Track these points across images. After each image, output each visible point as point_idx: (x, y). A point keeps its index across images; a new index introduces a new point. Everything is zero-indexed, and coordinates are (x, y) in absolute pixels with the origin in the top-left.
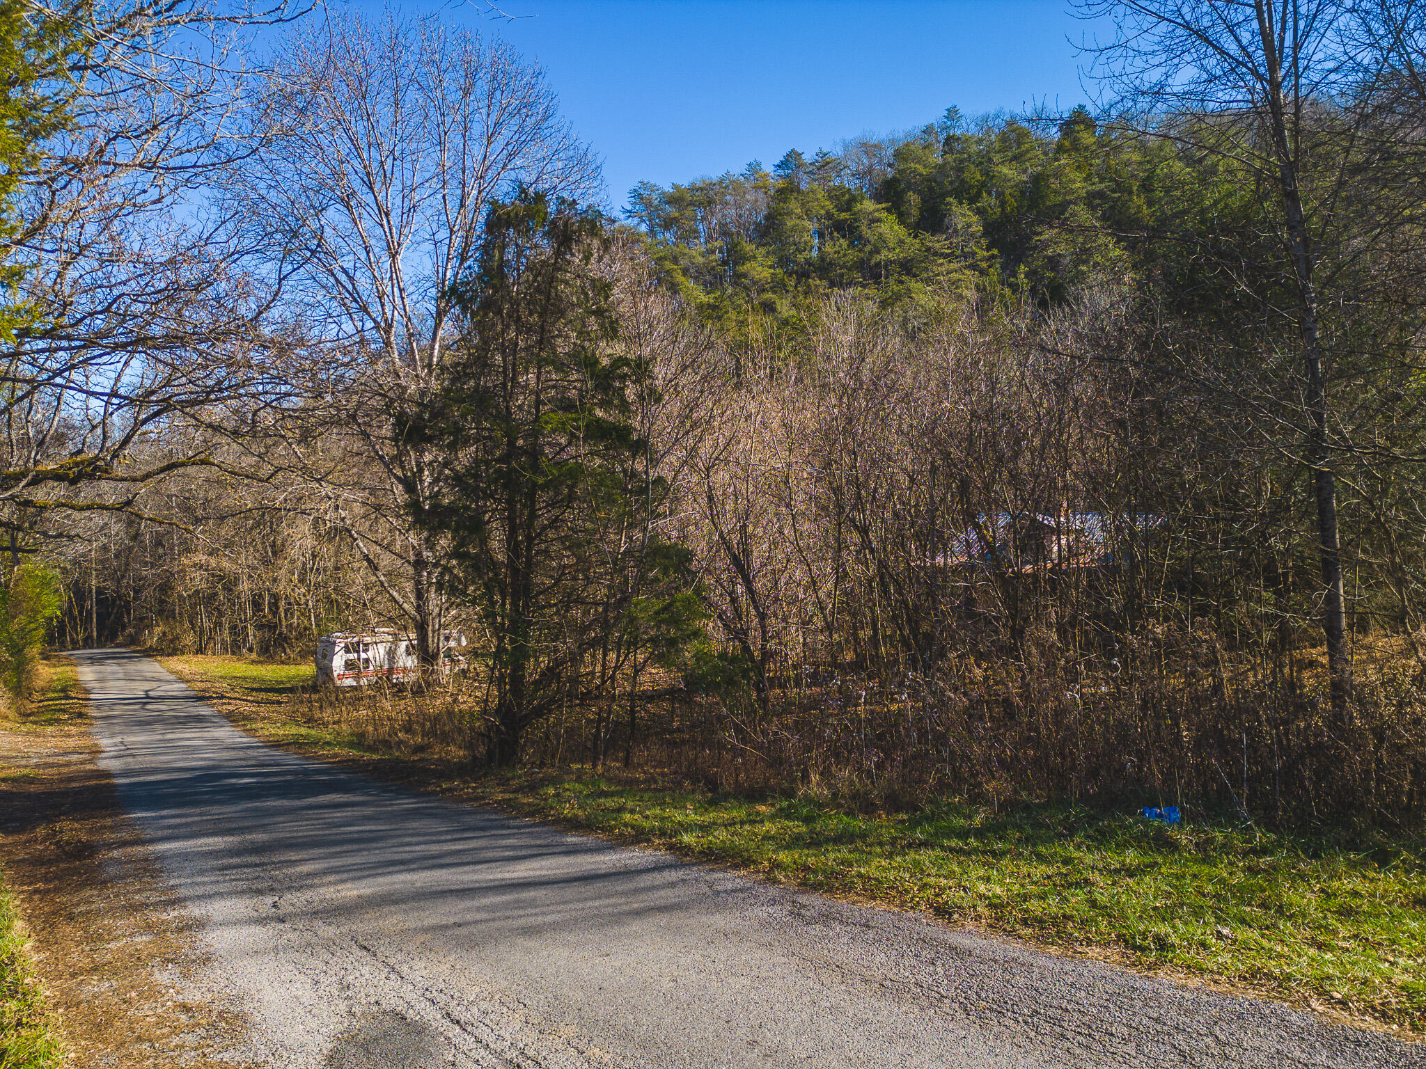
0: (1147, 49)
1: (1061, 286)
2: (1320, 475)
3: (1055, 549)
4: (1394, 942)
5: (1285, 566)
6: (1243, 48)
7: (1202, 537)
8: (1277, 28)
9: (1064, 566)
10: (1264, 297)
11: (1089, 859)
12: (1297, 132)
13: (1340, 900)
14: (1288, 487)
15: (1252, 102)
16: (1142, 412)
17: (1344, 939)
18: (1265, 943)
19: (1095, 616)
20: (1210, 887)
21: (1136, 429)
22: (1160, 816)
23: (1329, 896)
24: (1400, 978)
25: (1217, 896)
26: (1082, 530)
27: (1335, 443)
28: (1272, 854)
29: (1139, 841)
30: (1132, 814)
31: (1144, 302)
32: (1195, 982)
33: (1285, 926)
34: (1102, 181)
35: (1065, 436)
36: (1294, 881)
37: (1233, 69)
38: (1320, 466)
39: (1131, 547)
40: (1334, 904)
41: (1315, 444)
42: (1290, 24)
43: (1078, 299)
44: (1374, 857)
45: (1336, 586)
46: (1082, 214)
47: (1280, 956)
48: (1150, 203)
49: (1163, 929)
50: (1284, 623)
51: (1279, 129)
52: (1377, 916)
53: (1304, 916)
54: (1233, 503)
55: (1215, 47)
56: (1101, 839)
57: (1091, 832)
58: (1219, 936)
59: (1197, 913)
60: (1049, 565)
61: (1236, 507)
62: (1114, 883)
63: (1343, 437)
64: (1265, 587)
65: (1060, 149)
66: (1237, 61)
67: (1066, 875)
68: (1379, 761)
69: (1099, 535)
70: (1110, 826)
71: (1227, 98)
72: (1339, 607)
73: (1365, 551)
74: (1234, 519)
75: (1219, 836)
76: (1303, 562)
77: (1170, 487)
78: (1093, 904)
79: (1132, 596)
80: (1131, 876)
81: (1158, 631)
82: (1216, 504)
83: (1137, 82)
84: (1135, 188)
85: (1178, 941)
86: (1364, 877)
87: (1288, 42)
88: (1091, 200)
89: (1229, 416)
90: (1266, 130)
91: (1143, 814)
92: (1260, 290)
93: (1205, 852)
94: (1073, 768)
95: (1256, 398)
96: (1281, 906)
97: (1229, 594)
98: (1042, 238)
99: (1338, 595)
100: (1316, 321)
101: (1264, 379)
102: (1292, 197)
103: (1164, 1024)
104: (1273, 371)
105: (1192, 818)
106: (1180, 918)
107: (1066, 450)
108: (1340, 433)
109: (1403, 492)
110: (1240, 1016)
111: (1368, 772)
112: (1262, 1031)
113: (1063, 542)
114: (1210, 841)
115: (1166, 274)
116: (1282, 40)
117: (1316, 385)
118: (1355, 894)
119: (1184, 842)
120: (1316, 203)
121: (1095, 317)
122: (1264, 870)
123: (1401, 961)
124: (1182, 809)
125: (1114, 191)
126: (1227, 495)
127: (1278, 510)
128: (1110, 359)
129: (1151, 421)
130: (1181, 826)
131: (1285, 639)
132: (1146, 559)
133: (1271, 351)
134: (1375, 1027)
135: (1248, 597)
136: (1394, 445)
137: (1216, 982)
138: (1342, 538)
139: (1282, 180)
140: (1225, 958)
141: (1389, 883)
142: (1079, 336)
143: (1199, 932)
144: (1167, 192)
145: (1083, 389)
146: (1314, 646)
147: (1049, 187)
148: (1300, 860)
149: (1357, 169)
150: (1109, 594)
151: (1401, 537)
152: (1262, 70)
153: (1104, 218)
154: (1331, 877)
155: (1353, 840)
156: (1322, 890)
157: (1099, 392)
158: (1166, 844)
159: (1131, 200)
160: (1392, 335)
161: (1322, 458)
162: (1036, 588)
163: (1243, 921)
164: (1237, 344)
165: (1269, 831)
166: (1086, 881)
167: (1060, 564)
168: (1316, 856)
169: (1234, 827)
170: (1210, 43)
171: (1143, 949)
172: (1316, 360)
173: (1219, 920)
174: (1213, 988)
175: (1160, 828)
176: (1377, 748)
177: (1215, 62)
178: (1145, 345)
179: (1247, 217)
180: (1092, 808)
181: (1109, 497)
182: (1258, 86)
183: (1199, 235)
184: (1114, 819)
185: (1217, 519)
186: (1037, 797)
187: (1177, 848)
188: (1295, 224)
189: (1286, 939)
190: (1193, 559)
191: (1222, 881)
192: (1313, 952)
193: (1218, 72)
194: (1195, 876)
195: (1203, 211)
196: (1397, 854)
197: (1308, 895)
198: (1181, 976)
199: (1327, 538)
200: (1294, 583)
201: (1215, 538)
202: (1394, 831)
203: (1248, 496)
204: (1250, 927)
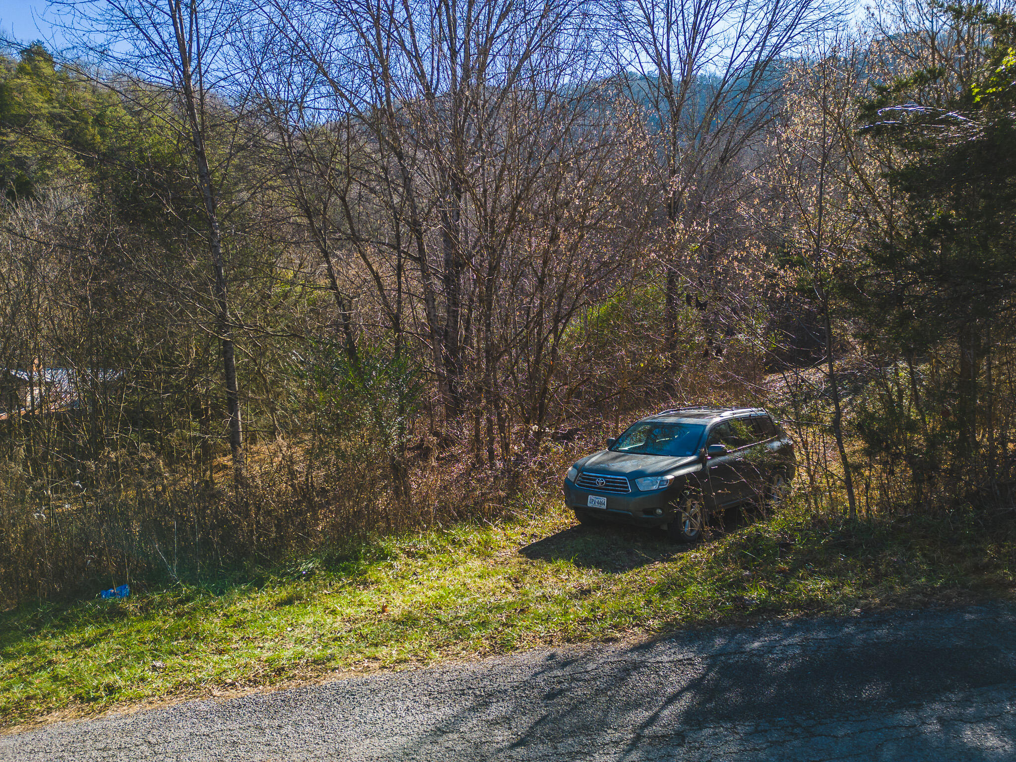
0: (92, 16)
1: (28, 183)
2: (225, 343)
3: (29, 398)
4: (263, 634)
5: (207, 404)
6: (164, 42)
7: (149, 385)
8: (187, 37)
9: (37, 412)
10: (185, 219)
11: (53, 644)
12: (203, 113)
13: (235, 618)
14: (206, 351)
15: (172, 82)
16: (99, 291)
17: (236, 642)
18: (186, 663)
19: (66, 450)
20: (150, 636)
21: (95, 304)
22: (114, 594)
23: (228, 617)
24: (266, 655)
25: (155, 641)
26: (52, 382)
27: (234, 322)
28: (193, 599)
29: (97, 618)
30: (91, 598)
31: (99, 209)
32: (136, 708)
33: (200, 646)
34: (62, 106)
35: (35, 306)
36: (207, 614)
37: (158, 54)
38: (224, 337)
39: (94, 394)
40: (231, 622)
41: (221, 323)
42: (195, 38)
43: (45, 197)
44: (255, 584)
45: (236, 415)
46: (46, 130)
47: (195, 668)
48: (103, 135)
49: (111, 678)
50: (205, 442)
51: (190, 107)
52: (255, 621)
53: (212, 636)
54: (170, 361)
55: (144, 34)
56: (64, 625)
57: (56, 622)
58: (154, 669)
59: (139, 657)
60: (23, 412)
61: (173, 364)
62: (75, 656)
63: (237, 319)
64: (194, 418)
65: (21, 70)
66: (160, 50)
67: (32, 663)
68: (258, 522)
69: (65, 385)
70: (73, 613)
71: (153, 73)
72: (238, 428)
73: (253, 392)
74: (172, 372)
75: (157, 597)
76: (217, 400)
77: (125, 350)
78: (55, 678)
79: (95, 432)
80: (88, 647)
81: (113, 456)
82: (159, 362)
83: (85, 39)
84: (90, 121)
85: (123, 683)
86: (249, 598)
87: (194, 49)
88: (54, 119)
89: (165, 300)
90: (182, 104)
91: (100, 596)
92: (184, 215)
93: (146, 612)
94: (42, 574)
95: (183, 289)
96: (197, 634)
97: (169, 425)
98: (8, 139)
99: (237, 421)
100: (219, 241)
101: (187, 276)
102: (201, 154)
103: (110, 749)
104: (193, 272)
105: (136, 589)
106: (126, 665)
107: (36, 317)
108: (236, 316)
109: (274, 355)
110: (167, 720)
111: (252, 531)
112: (180, 725)
113: (36, 392)
114: (151, 602)
115: (116, 190)
116: (190, 47)
117: (221, 283)
118: (244, 611)
119: (132, 608)
120: (217, 164)
121: (59, 213)
122: (187, 613)
123: (266, 644)
124: (131, 585)
125: (73, 118)
126: (166, 356)
127: (201, 366)
128: (72, 248)
129: (107, 299)
130: (129, 598)
131: (208, 452)
132: (105, 405)
133: (191, 258)
134: (250, 691)
135: (182, 426)
136: (268, 325)
137: (151, 703)
138: (239, 384)
139: (195, 143)
140: (159, 683)
141: (263, 598)
142: (44, 226)
143: (140, 671)
144: (116, 130)
145: (50, 269)
146: (225, 455)
147: (13, 99)
148: (211, 598)
149: (241, 148)
150: (76, 431)
151: (273, 383)
152: (178, 63)
153: (65, 136)
154: (230, 605)
155: (243, 576)
156: (224, 615)
157: (64, 273)
158: (118, 614)
159: (87, 129)
160: (265, 257)
161: (225, 332)
162: (10, 432)
163: (171, 653)
164: (170, 250)
165: (191, 585)
166: (50, 662)
167: (33, 411)
168: (222, 593)
169: (168, 588)
170: (141, 30)
171: (95, 699)
172: (220, 267)
173: (155, 657)
174: (149, 708)
175: (113, 603)
176: (256, 515)
177: (145, 45)
178: (102, 241)
179: (172, 162)
180: (57, 603)
181: (74, 356)
182: (176, 73)
183: (139, 166)
184: (76, 607)
185: (159, 372)
186: (8, 606)
187: (126, 615)
188: (205, 175)
189: (200, 655)
190: (142, 401)
191: (158, 629)
192: (216, 658)
193: (148, 54)
194: (139, 631)
195: (141, 151)
196: (268, 578)
197: (215, 621)
198: (125, 708)
199: (231, 385)
200: (212, 414)
201: (158, 387)
202: (266, 564)
203: (181, 356)
204: (176, 655)
